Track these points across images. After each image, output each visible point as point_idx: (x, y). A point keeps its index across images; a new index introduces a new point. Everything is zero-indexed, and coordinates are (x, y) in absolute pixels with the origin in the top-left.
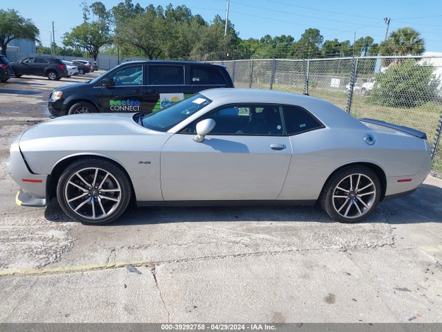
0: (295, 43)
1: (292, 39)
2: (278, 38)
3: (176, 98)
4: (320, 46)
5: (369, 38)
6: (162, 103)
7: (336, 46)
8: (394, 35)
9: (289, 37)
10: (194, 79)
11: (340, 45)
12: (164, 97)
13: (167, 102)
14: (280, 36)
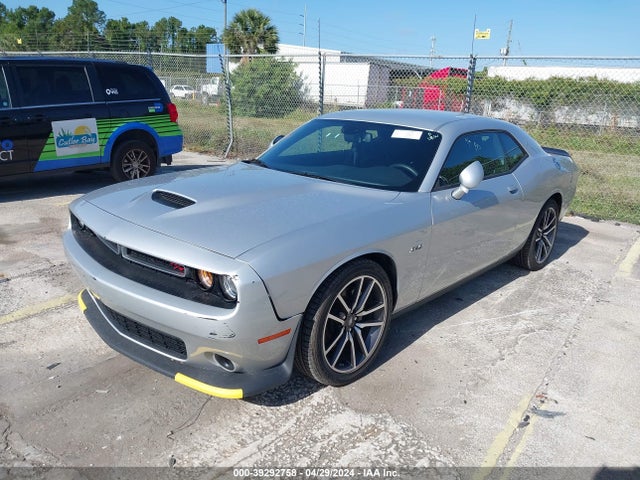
0: (58, 22)
1: (51, 15)
2: (24, 10)
3: (83, 128)
4: (100, 28)
5: (173, 20)
6: (58, 139)
7: (127, 28)
8: (239, 20)
9: (45, 10)
10: (109, 92)
11: (134, 27)
12: (59, 127)
13: (66, 137)
14: (26, 6)
